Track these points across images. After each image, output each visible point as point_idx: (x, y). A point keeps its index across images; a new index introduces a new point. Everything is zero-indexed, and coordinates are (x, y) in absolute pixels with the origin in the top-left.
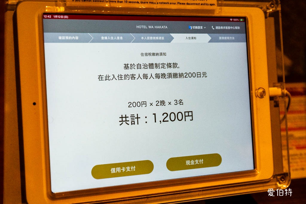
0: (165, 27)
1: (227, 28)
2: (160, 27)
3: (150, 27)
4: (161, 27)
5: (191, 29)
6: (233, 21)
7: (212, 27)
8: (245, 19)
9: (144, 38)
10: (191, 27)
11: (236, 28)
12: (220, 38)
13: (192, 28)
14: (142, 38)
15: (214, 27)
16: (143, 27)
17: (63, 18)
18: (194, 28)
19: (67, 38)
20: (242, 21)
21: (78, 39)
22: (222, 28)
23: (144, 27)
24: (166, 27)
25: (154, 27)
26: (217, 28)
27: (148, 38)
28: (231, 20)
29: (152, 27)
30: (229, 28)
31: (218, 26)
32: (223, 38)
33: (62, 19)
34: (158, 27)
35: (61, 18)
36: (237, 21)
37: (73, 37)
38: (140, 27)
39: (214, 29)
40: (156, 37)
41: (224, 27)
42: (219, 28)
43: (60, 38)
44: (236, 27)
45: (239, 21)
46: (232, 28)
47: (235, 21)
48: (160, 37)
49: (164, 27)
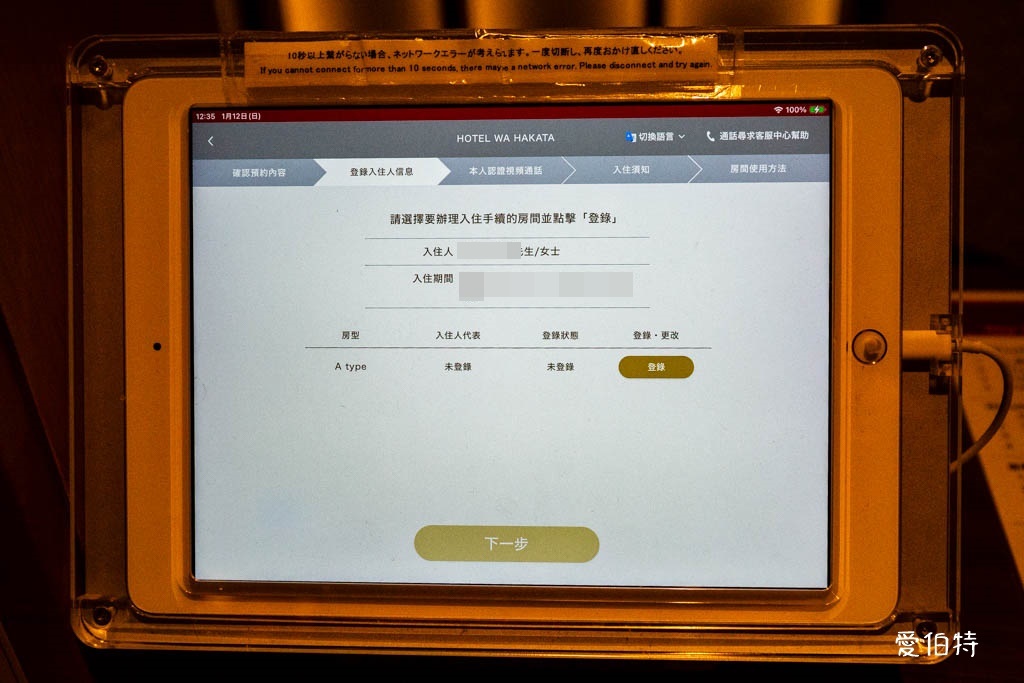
0: (547, 137)
1: (759, 136)
2: (531, 137)
3: (498, 138)
4: (535, 138)
5: (635, 141)
6: (784, 113)
7: (708, 133)
8: (829, 105)
9: (479, 171)
10: (634, 135)
11: (795, 135)
12: (734, 168)
13: (638, 137)
14: (473, 171)
15: (716, 134)
16: (477, 138)
17: (248, 120)
18: (642, 139)
19: (255, 172)
20: (819, 114)
21: (286, 176)
22: (744, 137)
23: (481, 138)
24: (551, 138)
25: (512, 138)
26: (724, 136)
27: (491, 171)
28: (778, 109)
29: (507, 138)
30: (769, 136)
31: (728, 130)
32: (744, 168)
33: (244, 121)
34: (525, 138)
35: (240, 121)
36: (800, 114)
37: (272, 170)
38: (468, 139)
39: (713, 140)
40: (517, 169)
41: (751, 135)
42: (731, 138)
43: (237, 173)
44: (793, 133)
45: (808, 114)
46: (778, 135)
47: (794, 114)
48: (530, 169)
49: (543, 137)
